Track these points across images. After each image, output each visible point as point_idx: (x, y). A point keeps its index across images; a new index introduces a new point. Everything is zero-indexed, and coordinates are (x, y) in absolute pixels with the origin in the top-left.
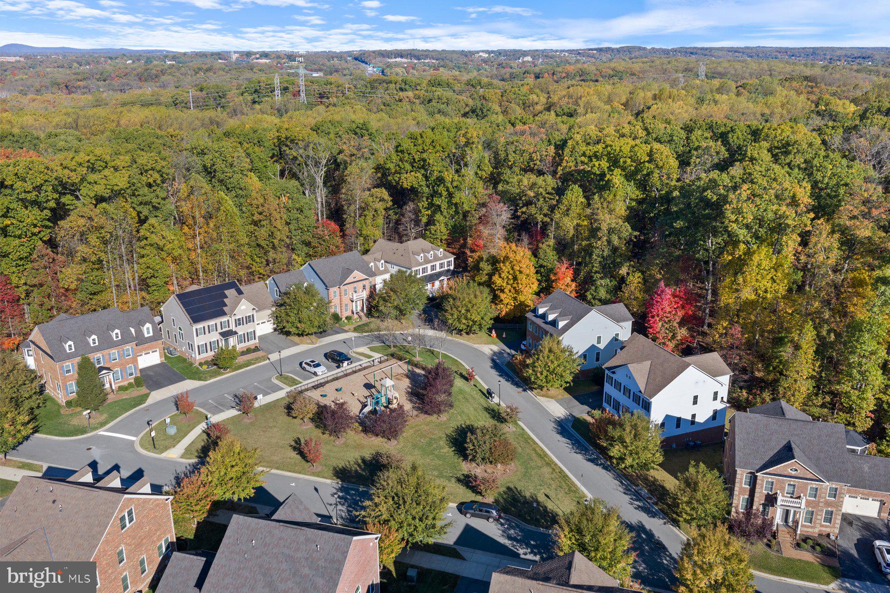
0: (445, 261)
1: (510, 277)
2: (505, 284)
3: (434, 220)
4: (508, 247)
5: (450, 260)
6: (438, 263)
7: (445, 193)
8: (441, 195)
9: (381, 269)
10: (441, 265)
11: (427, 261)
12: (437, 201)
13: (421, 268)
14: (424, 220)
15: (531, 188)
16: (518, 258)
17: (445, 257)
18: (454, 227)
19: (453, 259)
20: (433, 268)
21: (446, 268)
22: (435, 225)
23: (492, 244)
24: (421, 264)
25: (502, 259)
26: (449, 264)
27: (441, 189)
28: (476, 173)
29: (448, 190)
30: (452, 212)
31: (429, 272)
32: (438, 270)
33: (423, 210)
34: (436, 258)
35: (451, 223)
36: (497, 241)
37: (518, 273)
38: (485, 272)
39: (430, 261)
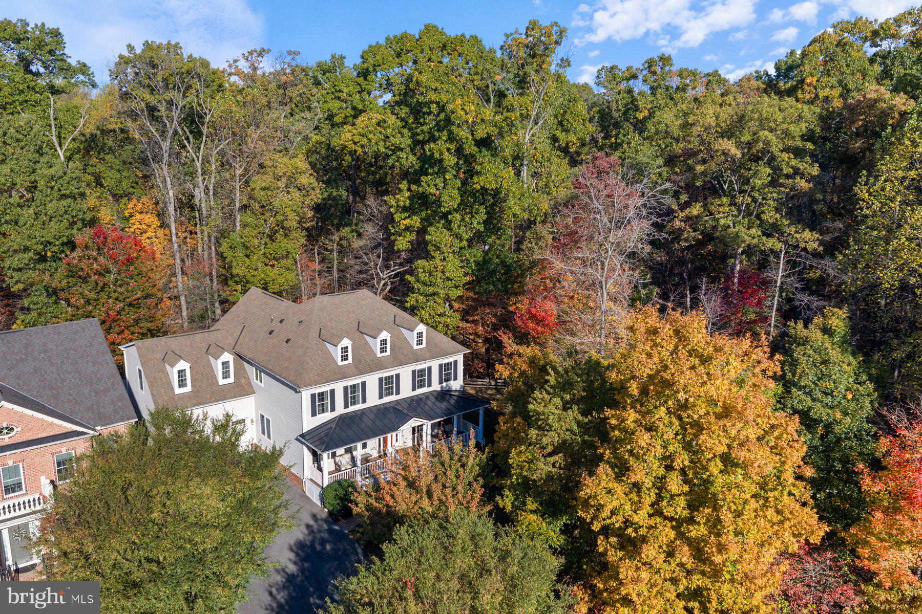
0: (435, 364)
1: (675, 484)
2: (641, 517)
3: (426, 243)
4: (667, 330)
5: (451, 360)
6: (405, 373)
7: (450, 160)
8: (442, 171)
9: (222, 382)
10: (420, 378)
11: (365, 364)
12: (429, 185)
13: (339, 387)
14: (403, 243)
15: (727, 134)
16: (720, 388)
17: (434, 352)
18: (482, 265)
19: (460, 358)
20: (389, 385)
21: (436, 386)
22: (428, 257)
23: (587, 318)
24: (342, 374)
25: (634, 388)
26: (447, 372)
27: (440, 148)
28: (554, 139)
29: (459, 152)
30: (478, 222)
31: (373, 399)
32: (406, 391)
33: (397, 217)
34: (402, 355)
35: (476, 254)
36: (606, 305)
37: (715, 467)
38: (551, 439)
39: (379, 365)
